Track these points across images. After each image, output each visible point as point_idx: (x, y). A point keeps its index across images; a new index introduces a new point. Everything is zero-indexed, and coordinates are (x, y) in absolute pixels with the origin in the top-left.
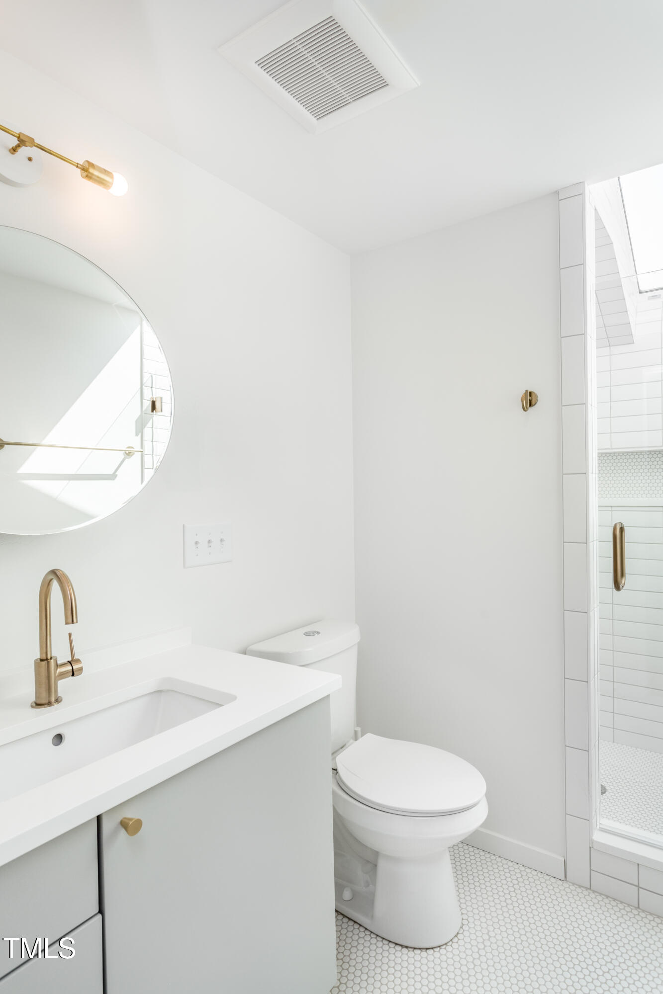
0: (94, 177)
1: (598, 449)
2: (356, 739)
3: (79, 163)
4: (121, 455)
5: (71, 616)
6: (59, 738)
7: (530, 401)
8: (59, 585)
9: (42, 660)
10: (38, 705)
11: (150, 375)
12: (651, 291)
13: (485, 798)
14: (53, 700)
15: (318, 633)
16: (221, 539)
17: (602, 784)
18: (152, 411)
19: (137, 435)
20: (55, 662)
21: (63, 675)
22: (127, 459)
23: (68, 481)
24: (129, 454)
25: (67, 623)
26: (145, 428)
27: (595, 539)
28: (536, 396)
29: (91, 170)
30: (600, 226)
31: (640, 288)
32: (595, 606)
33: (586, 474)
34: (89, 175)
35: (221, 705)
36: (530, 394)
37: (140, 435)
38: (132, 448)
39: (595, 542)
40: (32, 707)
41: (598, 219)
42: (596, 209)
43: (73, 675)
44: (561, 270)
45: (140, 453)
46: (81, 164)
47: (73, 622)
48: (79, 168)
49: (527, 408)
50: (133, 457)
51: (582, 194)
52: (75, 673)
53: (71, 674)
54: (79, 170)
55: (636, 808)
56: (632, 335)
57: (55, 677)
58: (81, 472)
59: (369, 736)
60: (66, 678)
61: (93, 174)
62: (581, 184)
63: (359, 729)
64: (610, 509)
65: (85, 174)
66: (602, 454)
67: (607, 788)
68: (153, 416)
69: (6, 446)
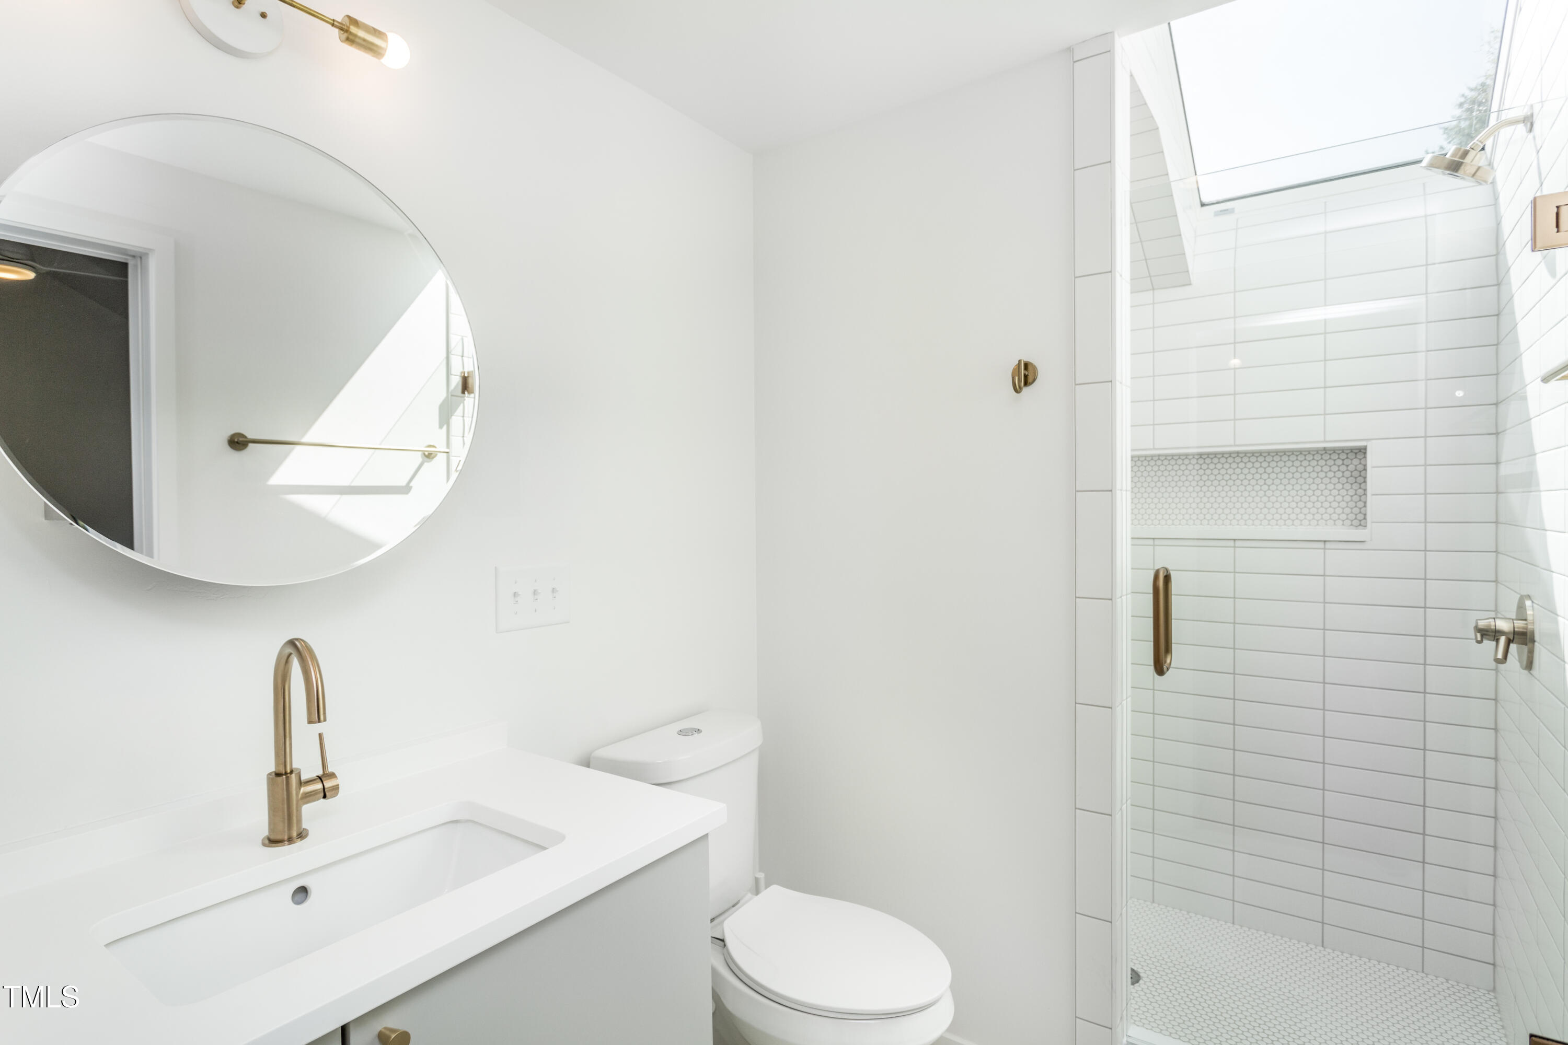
0: (357, 40)
1: (1132, 450)
2: (757, 892)
3: (335, 19)
4: (418, 458)
5: (316, 713)
6: (303, 891)
7: (1026, 377)
8: (300, 664)
9: (278, 775)
10: (273, 842)
11: (460, 337)
12: (1218, 203)
13: (949, 994)
14: (294, 834)
15: (699, 731)
16: (553, 589)
17: (1133, 967)
18: (463, 392)
19: (441, 427)
20: (298, 778)
21: (309, 797)
22: (425, 463)
23: (338, 496)
24: (429, 456)
25: (310, 722)
26: (453, 417)
27: (1124, 593)
28: (1035, 369)
29: (353, 29)
30: (1139, 104)
31: (1202, 199)
32: (1124, 697)
33: (1111, 491)
34: (351, 37)
35: (544, 848)
36: (1026, 365)
37: (445, 427)
38: (433, 446)
39: (1124, 598)
40: (264, 845)
41: (1136, 91)
42: (1132, 76)
43: (325, 797)
44: (1076, 172)
45: (445, 454)
46: (340, 21)
47: (319, 721)
48: (336, 27)
49: (1020, 388)
50: (435, 459)
51: (1109, 51)
52: (327, 794)
53: (322, 795)
54: (336, 31)
55: (1186, 1007)
56: (1188, 271)
57: (297, 801)
58: (357, 483)
59: (775, 889)
60: (315, 801)
61: (356, 36)
62: (1108, 36)
63: (761, 876)
64: (1151, 542)
65: (345, 35)
66: (1139, 457)
67: (1141, 975)
68: (465, 400)
69: (251, 445)
